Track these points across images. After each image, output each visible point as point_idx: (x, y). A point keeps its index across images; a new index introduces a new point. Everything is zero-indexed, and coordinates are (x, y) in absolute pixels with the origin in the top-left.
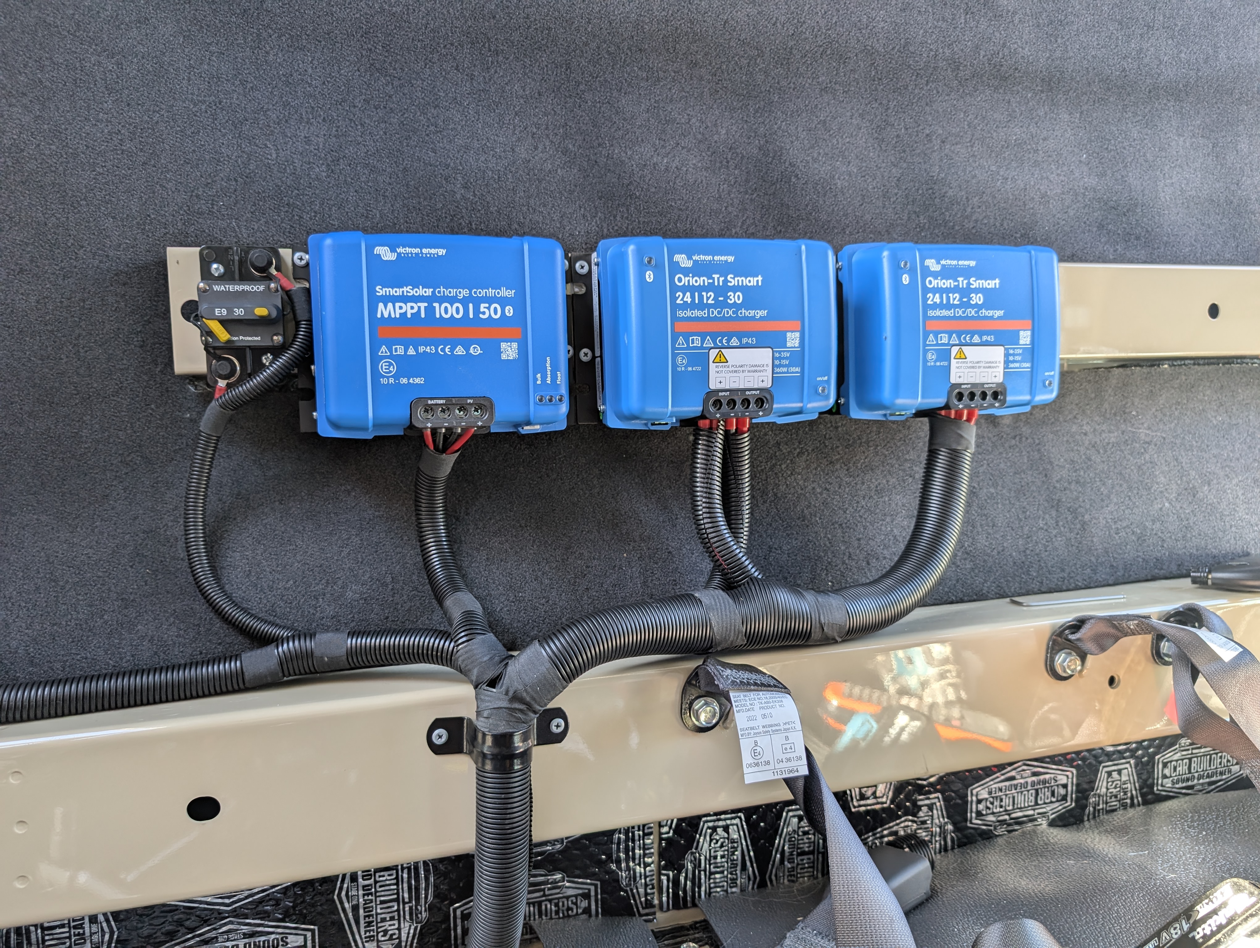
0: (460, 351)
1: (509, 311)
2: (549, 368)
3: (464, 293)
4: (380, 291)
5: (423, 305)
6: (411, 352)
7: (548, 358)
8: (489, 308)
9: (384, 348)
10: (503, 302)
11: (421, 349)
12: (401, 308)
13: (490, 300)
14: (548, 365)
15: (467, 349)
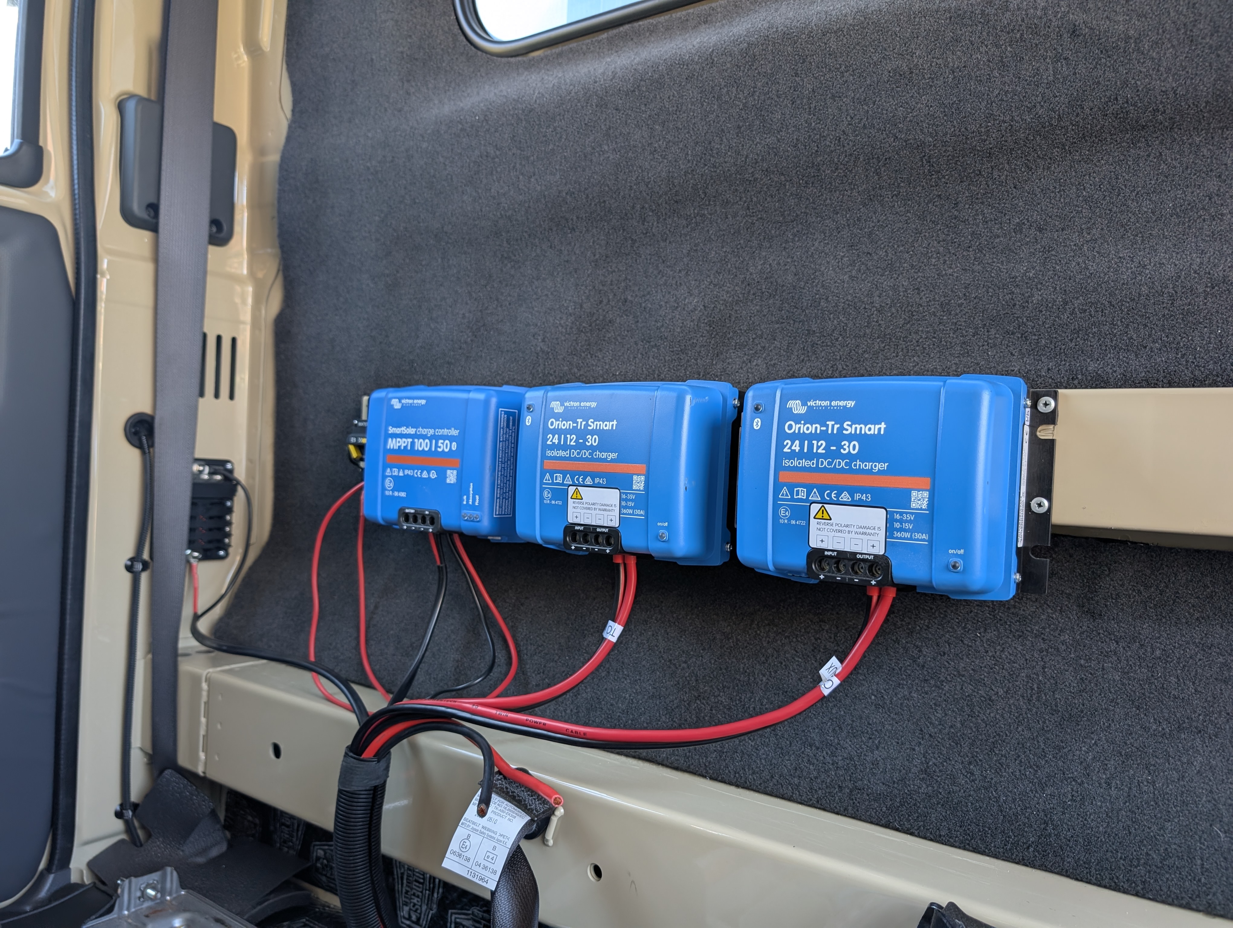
0: (425, 475)
1: (454, 446)
2: (471, 492)
3: (431, 432)
4: (391, 430)
5: (410, 440)
6: (401, 474)
7: (471, 484)
8: (443, 443)
9: (389, 470)
10: (451, 439)
11: (406, 472)
12: (399, 442)
13: (444, 437)
14: (471, 489)
15: (429, 474)
